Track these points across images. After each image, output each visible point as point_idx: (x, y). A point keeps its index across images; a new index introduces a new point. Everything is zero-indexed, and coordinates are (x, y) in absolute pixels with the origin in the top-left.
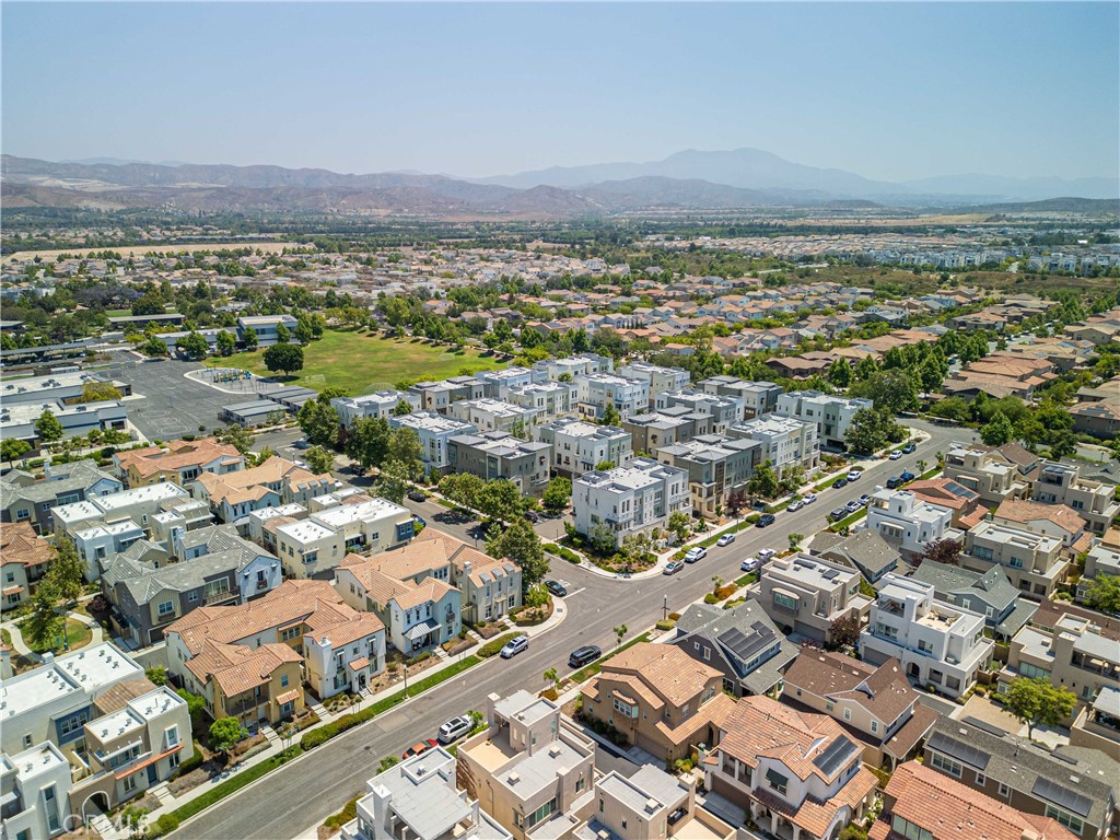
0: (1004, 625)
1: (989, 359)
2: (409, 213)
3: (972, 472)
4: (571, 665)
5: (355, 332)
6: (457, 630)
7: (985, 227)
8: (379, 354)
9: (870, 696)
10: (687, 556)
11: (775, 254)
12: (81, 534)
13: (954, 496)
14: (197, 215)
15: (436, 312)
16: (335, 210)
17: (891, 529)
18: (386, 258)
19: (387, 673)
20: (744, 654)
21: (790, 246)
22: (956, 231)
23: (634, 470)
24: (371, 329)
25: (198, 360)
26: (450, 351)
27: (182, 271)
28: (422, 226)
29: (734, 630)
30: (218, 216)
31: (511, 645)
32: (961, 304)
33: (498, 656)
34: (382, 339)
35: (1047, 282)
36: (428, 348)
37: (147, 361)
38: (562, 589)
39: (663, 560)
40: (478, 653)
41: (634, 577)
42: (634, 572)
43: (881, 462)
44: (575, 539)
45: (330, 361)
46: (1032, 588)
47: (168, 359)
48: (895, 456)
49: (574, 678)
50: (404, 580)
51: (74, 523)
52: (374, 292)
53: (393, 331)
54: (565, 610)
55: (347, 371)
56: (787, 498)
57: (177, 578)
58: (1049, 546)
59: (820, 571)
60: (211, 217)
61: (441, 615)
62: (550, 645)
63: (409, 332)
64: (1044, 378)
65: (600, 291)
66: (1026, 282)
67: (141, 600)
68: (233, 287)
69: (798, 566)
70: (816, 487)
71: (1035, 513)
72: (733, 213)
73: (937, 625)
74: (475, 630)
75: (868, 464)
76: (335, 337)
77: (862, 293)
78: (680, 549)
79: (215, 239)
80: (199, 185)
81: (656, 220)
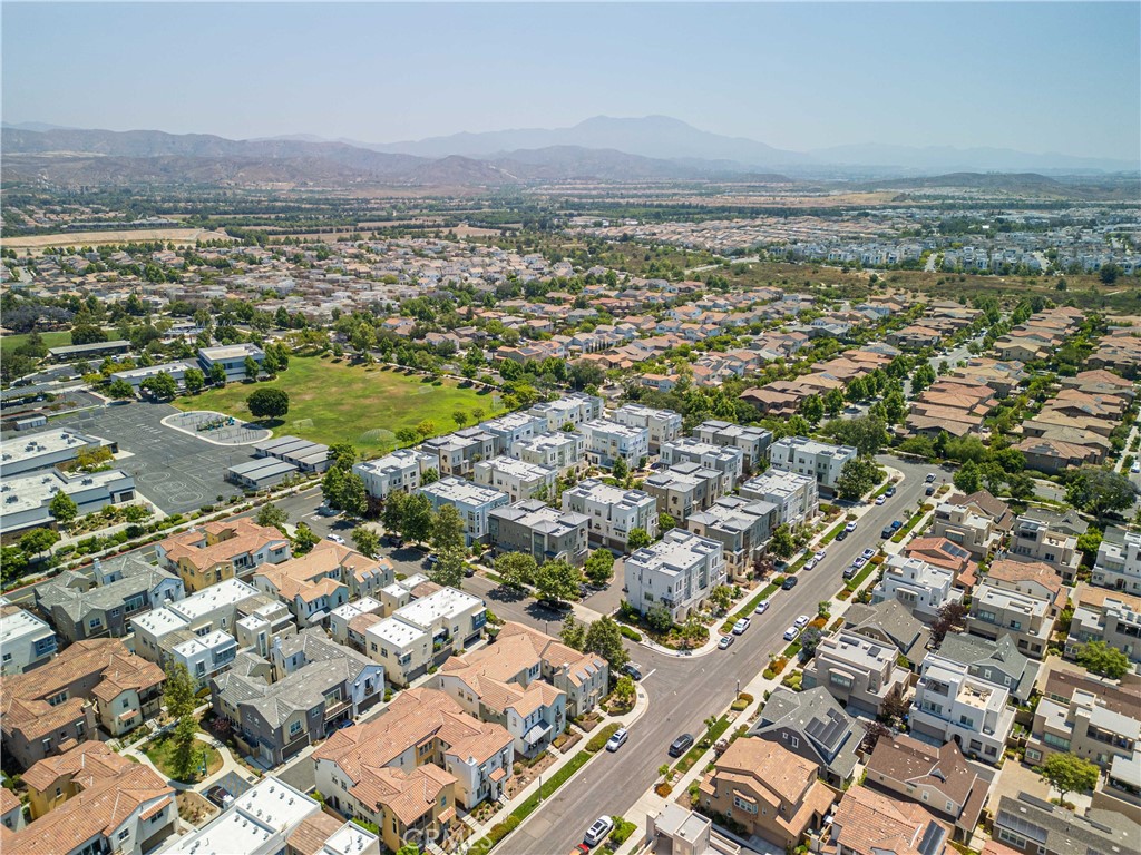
0: (1019, 691)
1: (939, 386)
2: (314, 186)
3: (958, 526)
4: (670, 754)
5: (318, 358)
6: (562, 726)
7: (894, 208)
8: (355, 387)
9: (943, 780)
10: (735, 628)
11: (708, 246)
12: (179, 649)
13: (952, 557)
14: (79, 192)
15: (398, 331)
16: (233, 184)
17: (907, 594)
18: (315, 253)
19: (514, 776)
20: (830, 743)
21: (720, 235)
22: (867, 215)
23: (674, 544)
24: (336, 355)
25: (168, 401)
26: (426, 380)
27: (95, 274)
28: (334, 204)
29: (815, 719)
30: (102, 192)
31: (615, 739)
32: (894, 312)
33: (604, 750)
34: (349, 365)
35: (966, 284)
36: (401, 377)
37: (111, 404)
38: (637, 672)
39: (714, 631)
40: (586, 748)
41: (696, 653)
42: (692, 648)
43: (869, 507)
44: (631, 616)
45: (307, 397)
46: (1029, 646)
47: (134, 401)
48: (881, 501)
49: (678, 767)
50: (508, 682)
51: (164, 636)
52: (324, 305)
53: (359, 356)
54: (646, 695)
55: (331, 411)
56: (800, 555)
57: (299, 696)
58: (1040, 609)
59: (864, 648)
60: (95, 194)
61: (551, 717)
62: (647, 733)
63: (377, 357)
64: (988, 406)
65: (553, 301)
66: (947, 284)
67: (275, 723)
68: (167, 301)
69: (846, 644)
70: (822, 541)
71: (1021, 574)
72: (650, 188)
73: (974, 701)
74: (575, 723)
75: (859, 511)
76: (299, 364)
77: (804, 300)
78: (724, 620)
79: (111, 226)
80: (73, 153)
81: (577, 196)
